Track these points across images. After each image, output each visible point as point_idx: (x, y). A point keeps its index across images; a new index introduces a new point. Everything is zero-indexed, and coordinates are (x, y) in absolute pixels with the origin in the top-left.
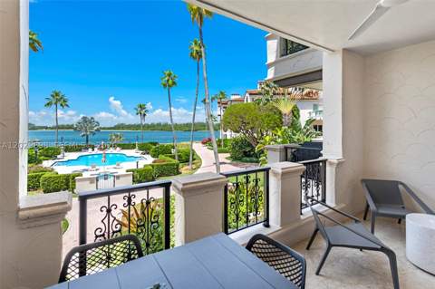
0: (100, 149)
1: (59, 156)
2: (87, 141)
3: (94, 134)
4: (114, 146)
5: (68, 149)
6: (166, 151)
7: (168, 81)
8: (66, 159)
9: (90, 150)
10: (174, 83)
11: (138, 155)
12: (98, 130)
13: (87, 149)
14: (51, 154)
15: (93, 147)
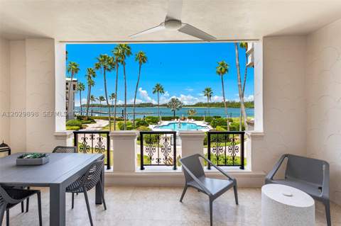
0: (181, 119)
1: (159, 123)
2: (174, 114)
3: (178, 109)
4: (190, 118)
5: (164, 119)
6: (223, 123)
7: (221, 69)
8: (162, 124)
9: (176, 120)
10: (226, 70)
11: (205, 125)
12: (180, 107)
13: (174, 118)
14: (155, 121)
15: (177, 118)
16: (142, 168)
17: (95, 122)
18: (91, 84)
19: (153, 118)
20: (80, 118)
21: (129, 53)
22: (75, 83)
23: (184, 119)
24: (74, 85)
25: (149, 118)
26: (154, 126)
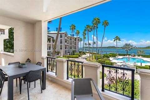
1: (116, 57)
2: (127, 52)
3: (130, 50)
4: (139, 56)
5: (120, 55)
8: (118, 58)
9: (128, 56)
13: (127, 55)
14: (114, 56)
15: (129, 55)
16: (67, 79)
17: (86, 54)
18: (85, 38)
19: (113, 54)
20: (80, 52)
21: (99, 22)
22: (79, 38)
23: (134, 56)
24: (78, 39)
25: (111, 54)
26: (113, 58)
